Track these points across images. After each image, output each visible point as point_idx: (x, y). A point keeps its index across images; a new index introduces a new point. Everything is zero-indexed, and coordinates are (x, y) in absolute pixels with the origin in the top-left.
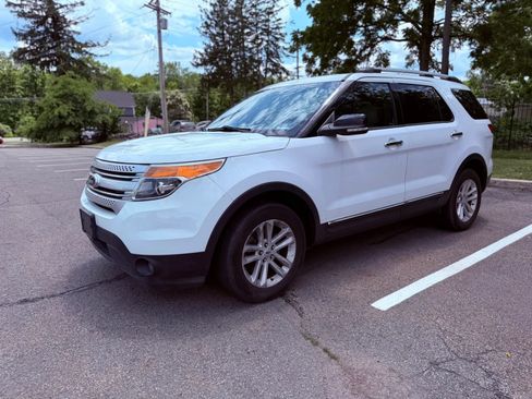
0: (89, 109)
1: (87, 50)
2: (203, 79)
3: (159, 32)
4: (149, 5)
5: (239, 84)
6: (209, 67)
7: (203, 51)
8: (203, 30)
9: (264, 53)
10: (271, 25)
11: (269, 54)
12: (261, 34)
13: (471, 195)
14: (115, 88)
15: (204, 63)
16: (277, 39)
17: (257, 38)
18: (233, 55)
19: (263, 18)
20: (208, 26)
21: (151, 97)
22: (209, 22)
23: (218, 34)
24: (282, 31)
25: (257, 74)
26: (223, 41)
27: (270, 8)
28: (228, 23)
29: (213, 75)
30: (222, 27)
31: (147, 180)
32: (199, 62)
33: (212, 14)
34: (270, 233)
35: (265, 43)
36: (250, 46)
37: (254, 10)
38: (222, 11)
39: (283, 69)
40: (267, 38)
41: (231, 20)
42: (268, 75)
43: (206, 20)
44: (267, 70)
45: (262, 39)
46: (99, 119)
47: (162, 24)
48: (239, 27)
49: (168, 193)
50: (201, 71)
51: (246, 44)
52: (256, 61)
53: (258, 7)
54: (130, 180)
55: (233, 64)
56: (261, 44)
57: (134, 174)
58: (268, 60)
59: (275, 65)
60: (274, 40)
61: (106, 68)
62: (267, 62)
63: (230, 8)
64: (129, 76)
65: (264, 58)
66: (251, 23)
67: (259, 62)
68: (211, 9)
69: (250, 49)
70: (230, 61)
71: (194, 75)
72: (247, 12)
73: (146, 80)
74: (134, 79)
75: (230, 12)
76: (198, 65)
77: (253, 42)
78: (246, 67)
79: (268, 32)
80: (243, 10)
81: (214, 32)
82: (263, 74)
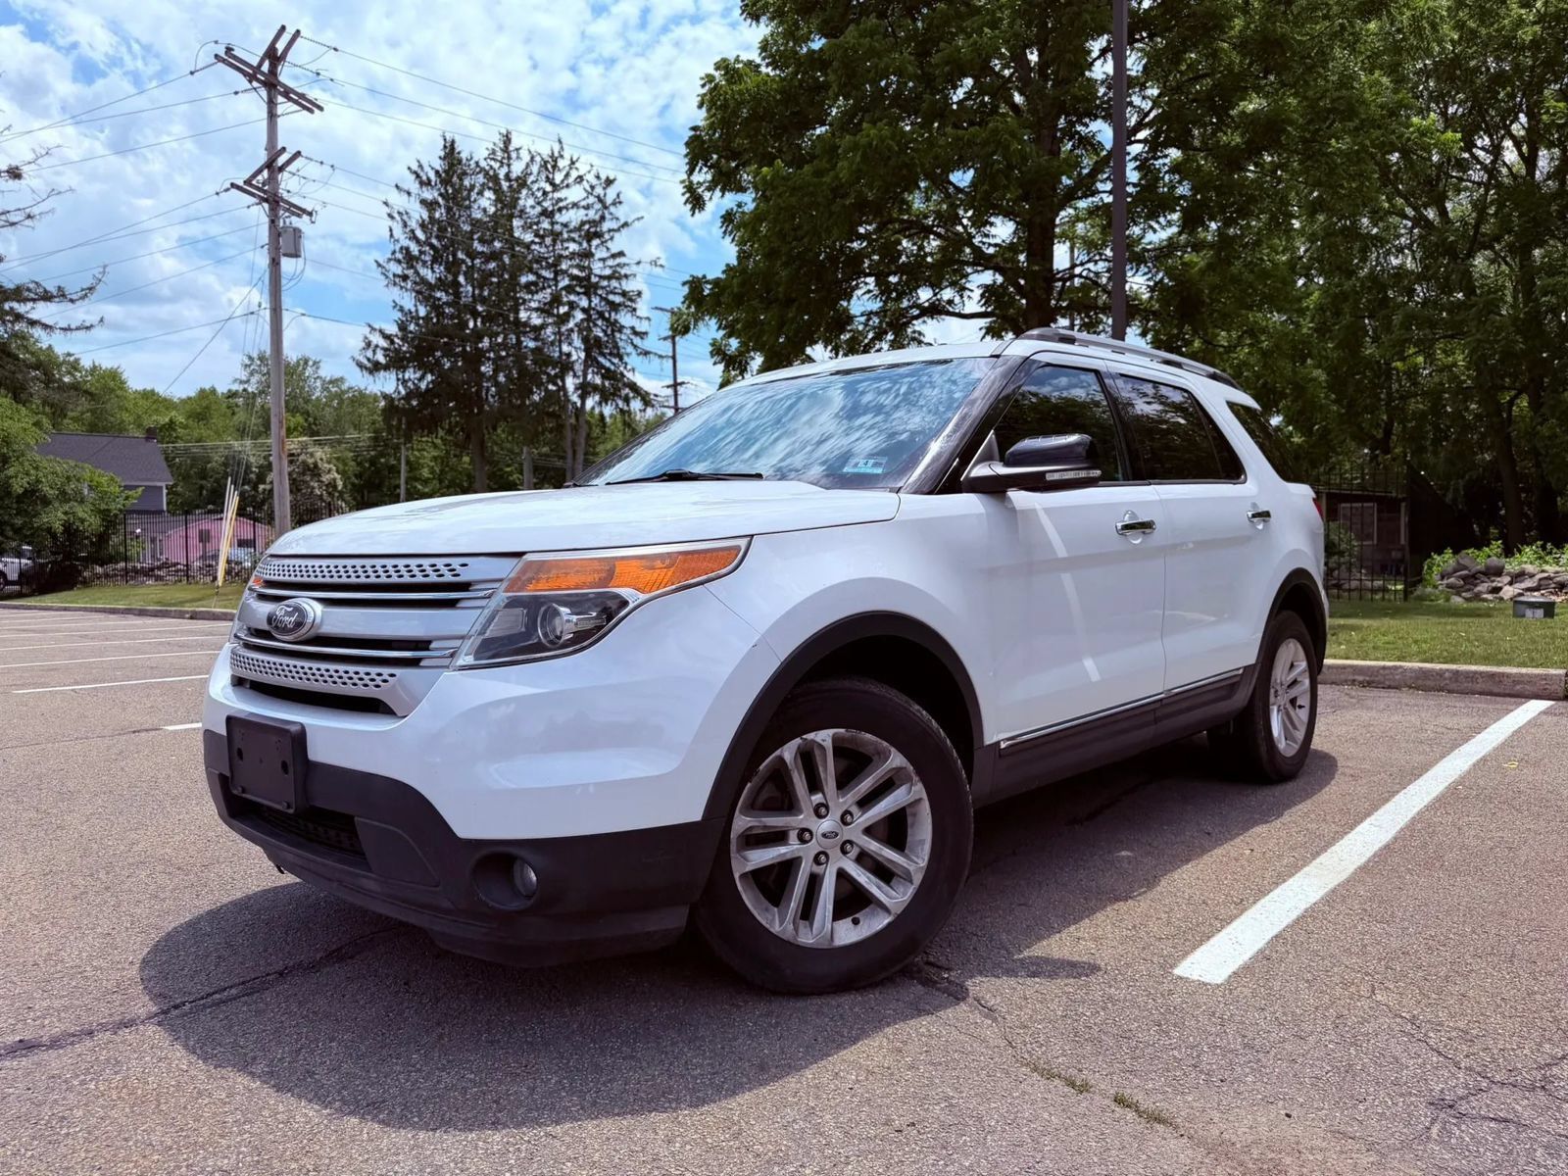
0: (18, 486)
1: (20, 308)
2: (392, 408)
3: (275, 263)
4: (247, 187)
5: (502, 426)
6: (411, 374)
7: (392, 329)
8: (397, 269)
9: (578, 342)
10: (597, 268)
11: (592, 346)
12: (569, 289)
13: (1295, 682)
14: (99, 426)
15: (396, 361)
16: (615, 307)
17: (556, 300)
18: (486, 343)
19: (573, 247)
20: (410, 259)
21: (218, 457)
22: (414, 249)
23: (441, 284)
24: (629, 286)
25: (559, 398)
26: (453, 304)
27: (593, 223)
28: (472, 255)
29: (425, 396)
30: (453, 267)
31: (513, 603)
32: (380, 358)
33: (423, 226)
34: (828, 773)
35: (579, 316)
36: (536, 321)
37: (546, 225)
38: (452, 221)
39: (633, 387)
40: (584, 303)
41: (478, 246)
42: (590, 403)
43: (405, 242)
44: (585, 389)
45: (572, 305)
46: (54, 518)
47: (283, 243)
48: (502, 267)
49: (582, 639)
50: (387, 384)
51: (523, 315)
52: (554, 363)
53: (560, 218)
54: (451, 604)
55: (486, 369)
56: (567, 317)
57: (465, 586)
58: (590, 361)
59: (608, 374)
60: (603, 307)
61: (75, 366)
62: (586, 366)
63: (477, 215)
64: (148, 395)
65: (578, 355)
66: (539, 260)
67: (566, 366)
68: (419, 213)
69: (537, 330)
70: (476, 358)
71: (360, 399)
72: (526, 227)
73: (204, 407)
74: (167, 404)
75: (476, 224)
76: (375, 368)
77: (545, 310)
78: (526, 380)
79: (588, 287)
80: (516, 223)
81: (429, 276)
82: (575, 398)
